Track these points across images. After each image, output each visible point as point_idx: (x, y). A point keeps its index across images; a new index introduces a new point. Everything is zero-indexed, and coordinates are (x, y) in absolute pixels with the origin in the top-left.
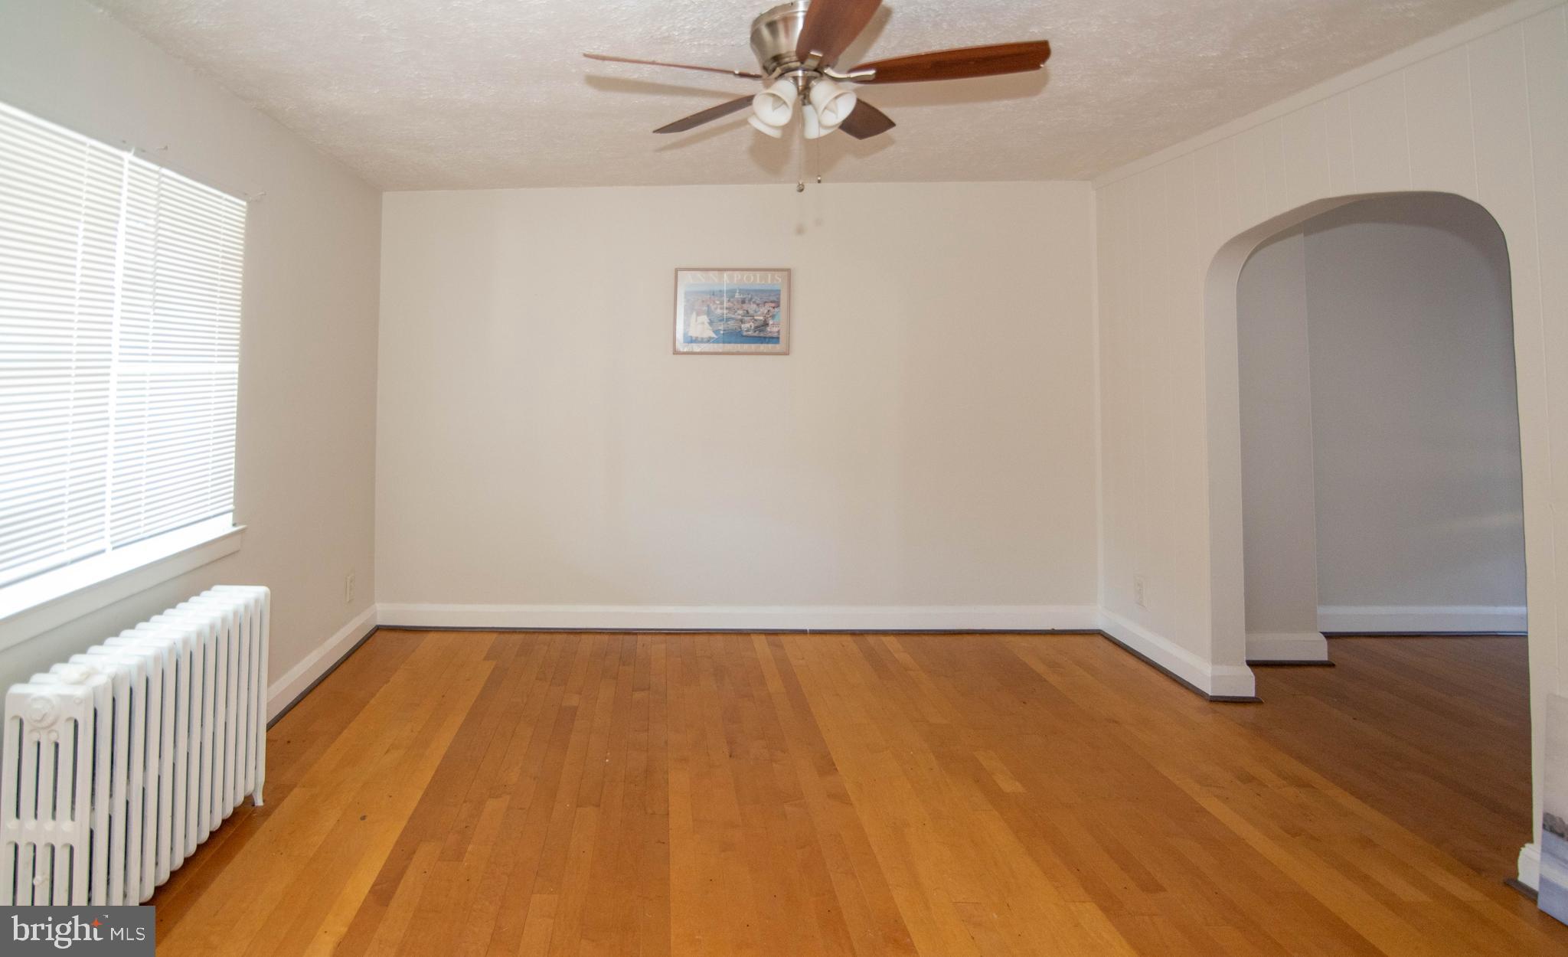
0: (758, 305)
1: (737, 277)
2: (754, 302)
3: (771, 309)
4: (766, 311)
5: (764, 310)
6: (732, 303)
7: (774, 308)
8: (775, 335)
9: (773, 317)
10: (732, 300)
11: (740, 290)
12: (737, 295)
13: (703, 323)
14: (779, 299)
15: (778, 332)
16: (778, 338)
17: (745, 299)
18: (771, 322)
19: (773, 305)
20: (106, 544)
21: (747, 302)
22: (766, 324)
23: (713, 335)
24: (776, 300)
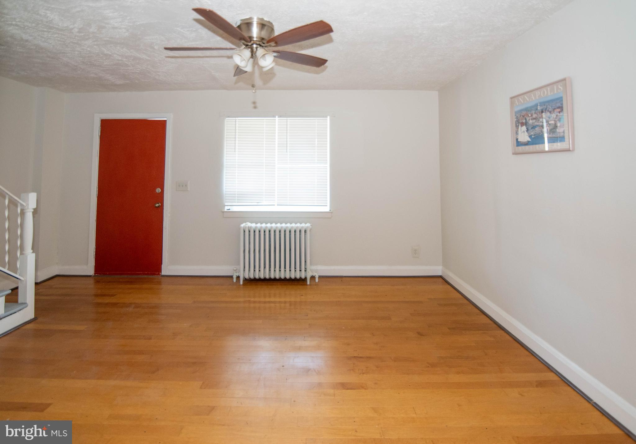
0: (550, 112)
1: (538, 93)
2: (548, 111)
3: (558, 114)
4: (555, 116)
5: (554, 115)
6: (537, 114)
7: (559, 112)
8: (562, 135)
9: (559, 120)
10: (536, 112)
11: (540, 103)
12: (539, 108)
13: (524, 132)
14: (562, 104)
15: (564, 132)
16: (564, 137)
17: (543, 109)
18: (558, 125)
19: (559, 110)
20: (276, 204)
21: (544, 111)
22: (556, 127)
23: (529, 140)
24: (560, 105)
